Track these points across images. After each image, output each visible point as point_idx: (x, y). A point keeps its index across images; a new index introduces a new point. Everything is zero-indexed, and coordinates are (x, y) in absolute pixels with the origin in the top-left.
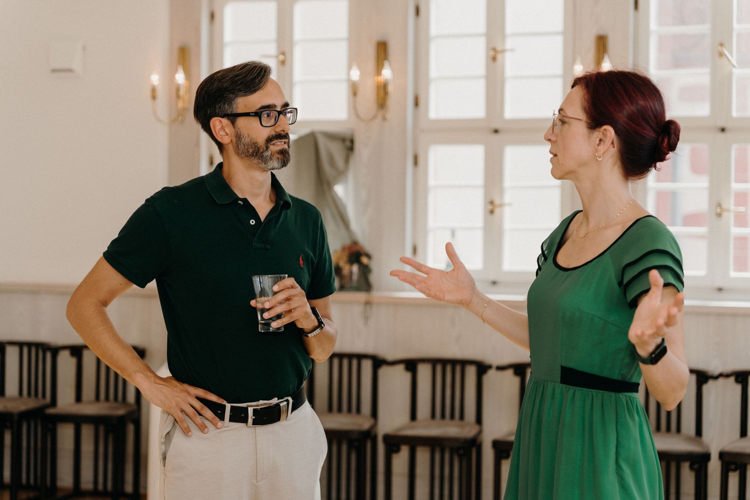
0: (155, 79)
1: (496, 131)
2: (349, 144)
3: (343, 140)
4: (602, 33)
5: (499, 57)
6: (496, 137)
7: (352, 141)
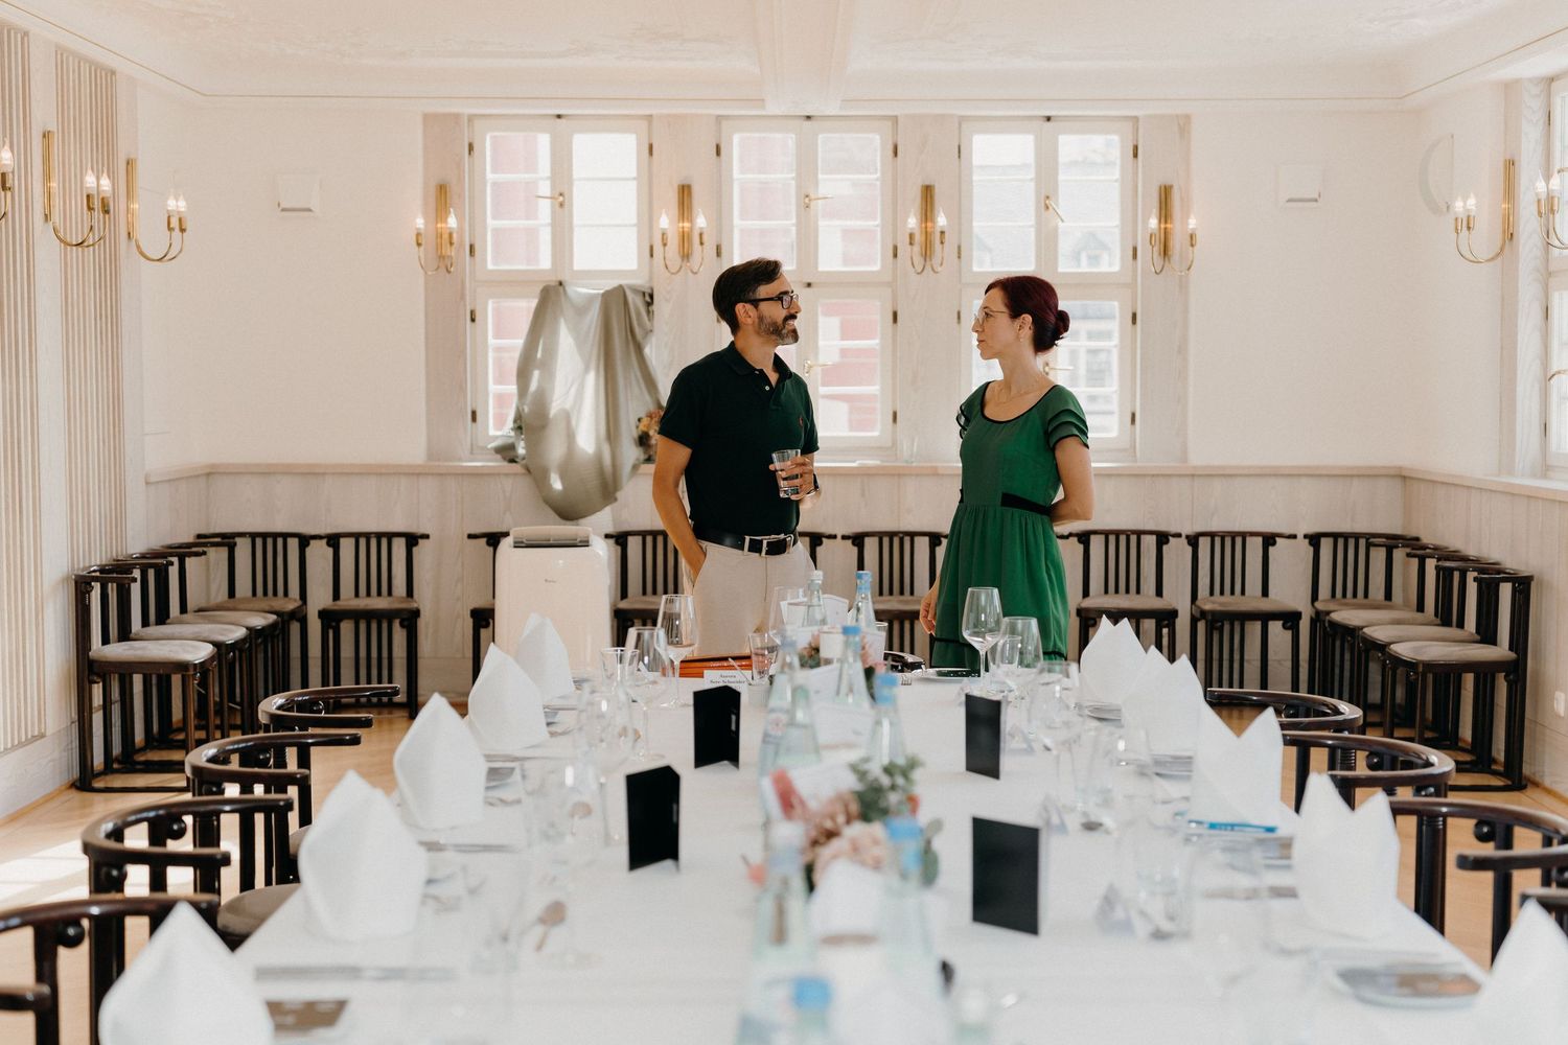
0: (420, 223)
1: (809, 285)
2: (649, 299)
3: (644, 294)
4: (927, 183)
5: (813, 204)
6: (808, 289)
7: (651, 296)
